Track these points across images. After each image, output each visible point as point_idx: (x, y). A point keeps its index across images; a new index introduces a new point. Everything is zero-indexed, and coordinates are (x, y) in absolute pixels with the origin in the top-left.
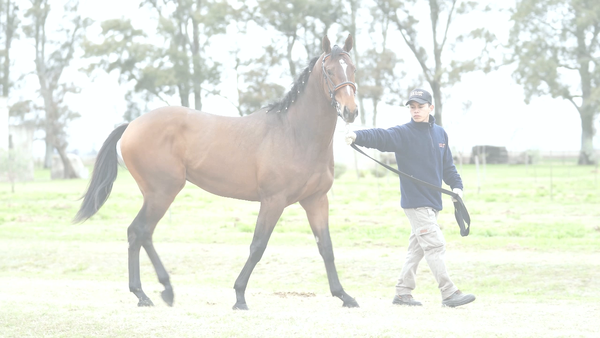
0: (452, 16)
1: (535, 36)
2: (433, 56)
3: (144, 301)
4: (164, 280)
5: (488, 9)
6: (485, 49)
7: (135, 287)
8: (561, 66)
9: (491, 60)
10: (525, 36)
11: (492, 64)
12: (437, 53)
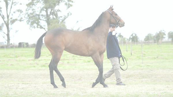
0: (12, 6)
1: (33, 11)
2: (7, 17)
3: (55, 87)
4: (62, 80)
5: (21, 4)
6: (20, 15)
7: (53, 83)
8: (41, 20)
9: (22, 18)
10: (30, 11)
11: (22, 19)
12: (8, 17)
